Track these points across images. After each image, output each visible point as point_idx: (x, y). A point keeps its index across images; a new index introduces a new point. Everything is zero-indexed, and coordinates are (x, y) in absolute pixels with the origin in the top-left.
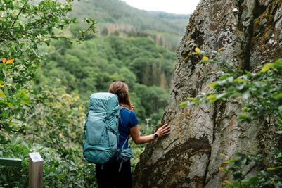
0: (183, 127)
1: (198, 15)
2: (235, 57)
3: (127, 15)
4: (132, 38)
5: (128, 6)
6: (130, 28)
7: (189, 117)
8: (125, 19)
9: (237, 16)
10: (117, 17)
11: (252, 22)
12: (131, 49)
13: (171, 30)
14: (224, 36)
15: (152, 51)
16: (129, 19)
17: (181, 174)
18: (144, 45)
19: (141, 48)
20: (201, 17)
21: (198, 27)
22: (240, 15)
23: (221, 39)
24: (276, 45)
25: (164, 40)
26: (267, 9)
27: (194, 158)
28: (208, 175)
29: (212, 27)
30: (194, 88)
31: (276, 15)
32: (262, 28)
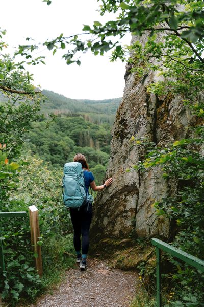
0: (120, 179)
1: (122, 109)
2: (148, 133)
3: (65, 104)
4: (70, 118)
5: (65, 98)
6: (67, 111)
7: (123, 173)
8: (64, 106)
9: (146, 108)
10: (59, 105)
11: (155, 111)
12: (69, 125)
13: (93, 111)
14: (140, 121)
15: (83, 125)
16: (66, 106)
17: (121, 208)
18: (78, 121)
19: (76, 124)
20: (124, 110)
21: (123, 117)
22: (148, 107)
23: (138, 123)
24: (172, 124)
25: (90, 118)
26: (164, 103)
27: (129, 198)
28: (138, 207)
29: (132, 116)
30: (125, 154)
31: (170, 106)
32: (162, 114)
